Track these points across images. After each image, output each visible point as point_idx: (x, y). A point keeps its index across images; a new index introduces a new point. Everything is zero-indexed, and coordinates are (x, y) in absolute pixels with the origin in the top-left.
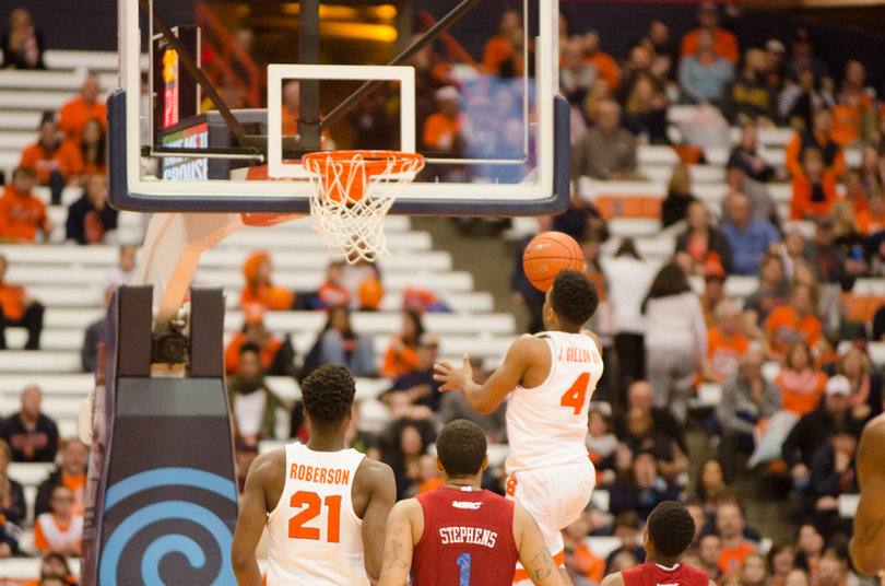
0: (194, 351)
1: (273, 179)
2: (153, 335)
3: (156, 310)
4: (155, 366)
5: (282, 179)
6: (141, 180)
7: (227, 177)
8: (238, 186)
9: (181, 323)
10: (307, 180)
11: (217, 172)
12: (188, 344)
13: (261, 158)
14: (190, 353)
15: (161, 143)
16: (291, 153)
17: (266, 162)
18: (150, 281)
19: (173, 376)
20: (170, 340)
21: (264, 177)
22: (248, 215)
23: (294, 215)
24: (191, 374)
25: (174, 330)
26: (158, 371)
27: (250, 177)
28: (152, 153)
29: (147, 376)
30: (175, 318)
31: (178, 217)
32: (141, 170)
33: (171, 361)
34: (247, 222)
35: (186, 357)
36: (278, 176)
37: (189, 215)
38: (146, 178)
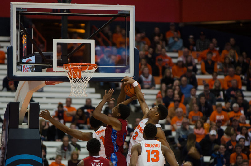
1: (54, 71)
3: (20, 109)
5: (57, 71)
6: (17, 72)
7: (41, 71)
8: (44, 74)
10: (64, 72)
11: (39, 69)
13: (51, 65)
15: (22, 61)
16: (60, 64)
17: (52, 67)
18: (18, 101)
21: (52, 71)
22: (47, 82)
23: (60, 82)
27: (47, 71)
28: (20, 64)
29: (17, 128)
31: (27, 82)
32: (17, 69)
34: (46, 84)
37: (29, 82)
38: (18, 71)
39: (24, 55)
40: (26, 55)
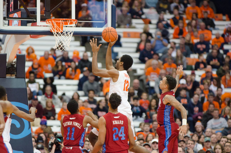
0: (17, 71)
1: (38, 26)
2: (7, 67)
3: (7, 60)
4: (7, 75)
5: (40, 26)
6: (3, 26)
7: (26, 25)
8: (29, 28)
9: (14, 64)
10: (47, 26)
11: (23, 24)
12: (16, 69)
13: (35, 20)
14: (16, 71)
15: (9, 16)
16: (43, 19)
17: (36, 21)
18: (6, 53)
19: (12, 78)
20: (11, 68)
21: (36, 25)
22: (32, 35)
23: (44, 36)
24: (17, 77)
25: (12, 66)
26: (8, 76)
27: (32, 25)
28: (6, 19)
29: (5, 77)
30: (12, 62)
31: (13, 35)
32: (3, 23)
33: (11, 74)
34: (31, 37)
35: (15, 73)
36: (39, 25)
37: (16, 35)
38: (5, 25)
39: (11, 11)
40: (13, 10)
